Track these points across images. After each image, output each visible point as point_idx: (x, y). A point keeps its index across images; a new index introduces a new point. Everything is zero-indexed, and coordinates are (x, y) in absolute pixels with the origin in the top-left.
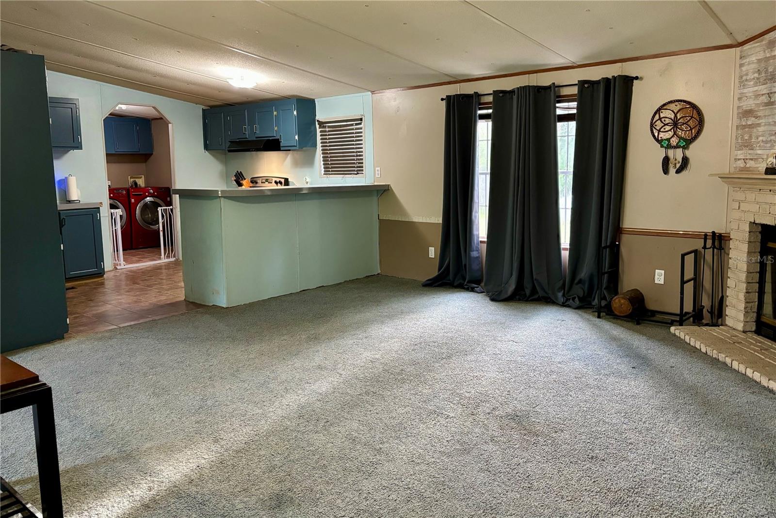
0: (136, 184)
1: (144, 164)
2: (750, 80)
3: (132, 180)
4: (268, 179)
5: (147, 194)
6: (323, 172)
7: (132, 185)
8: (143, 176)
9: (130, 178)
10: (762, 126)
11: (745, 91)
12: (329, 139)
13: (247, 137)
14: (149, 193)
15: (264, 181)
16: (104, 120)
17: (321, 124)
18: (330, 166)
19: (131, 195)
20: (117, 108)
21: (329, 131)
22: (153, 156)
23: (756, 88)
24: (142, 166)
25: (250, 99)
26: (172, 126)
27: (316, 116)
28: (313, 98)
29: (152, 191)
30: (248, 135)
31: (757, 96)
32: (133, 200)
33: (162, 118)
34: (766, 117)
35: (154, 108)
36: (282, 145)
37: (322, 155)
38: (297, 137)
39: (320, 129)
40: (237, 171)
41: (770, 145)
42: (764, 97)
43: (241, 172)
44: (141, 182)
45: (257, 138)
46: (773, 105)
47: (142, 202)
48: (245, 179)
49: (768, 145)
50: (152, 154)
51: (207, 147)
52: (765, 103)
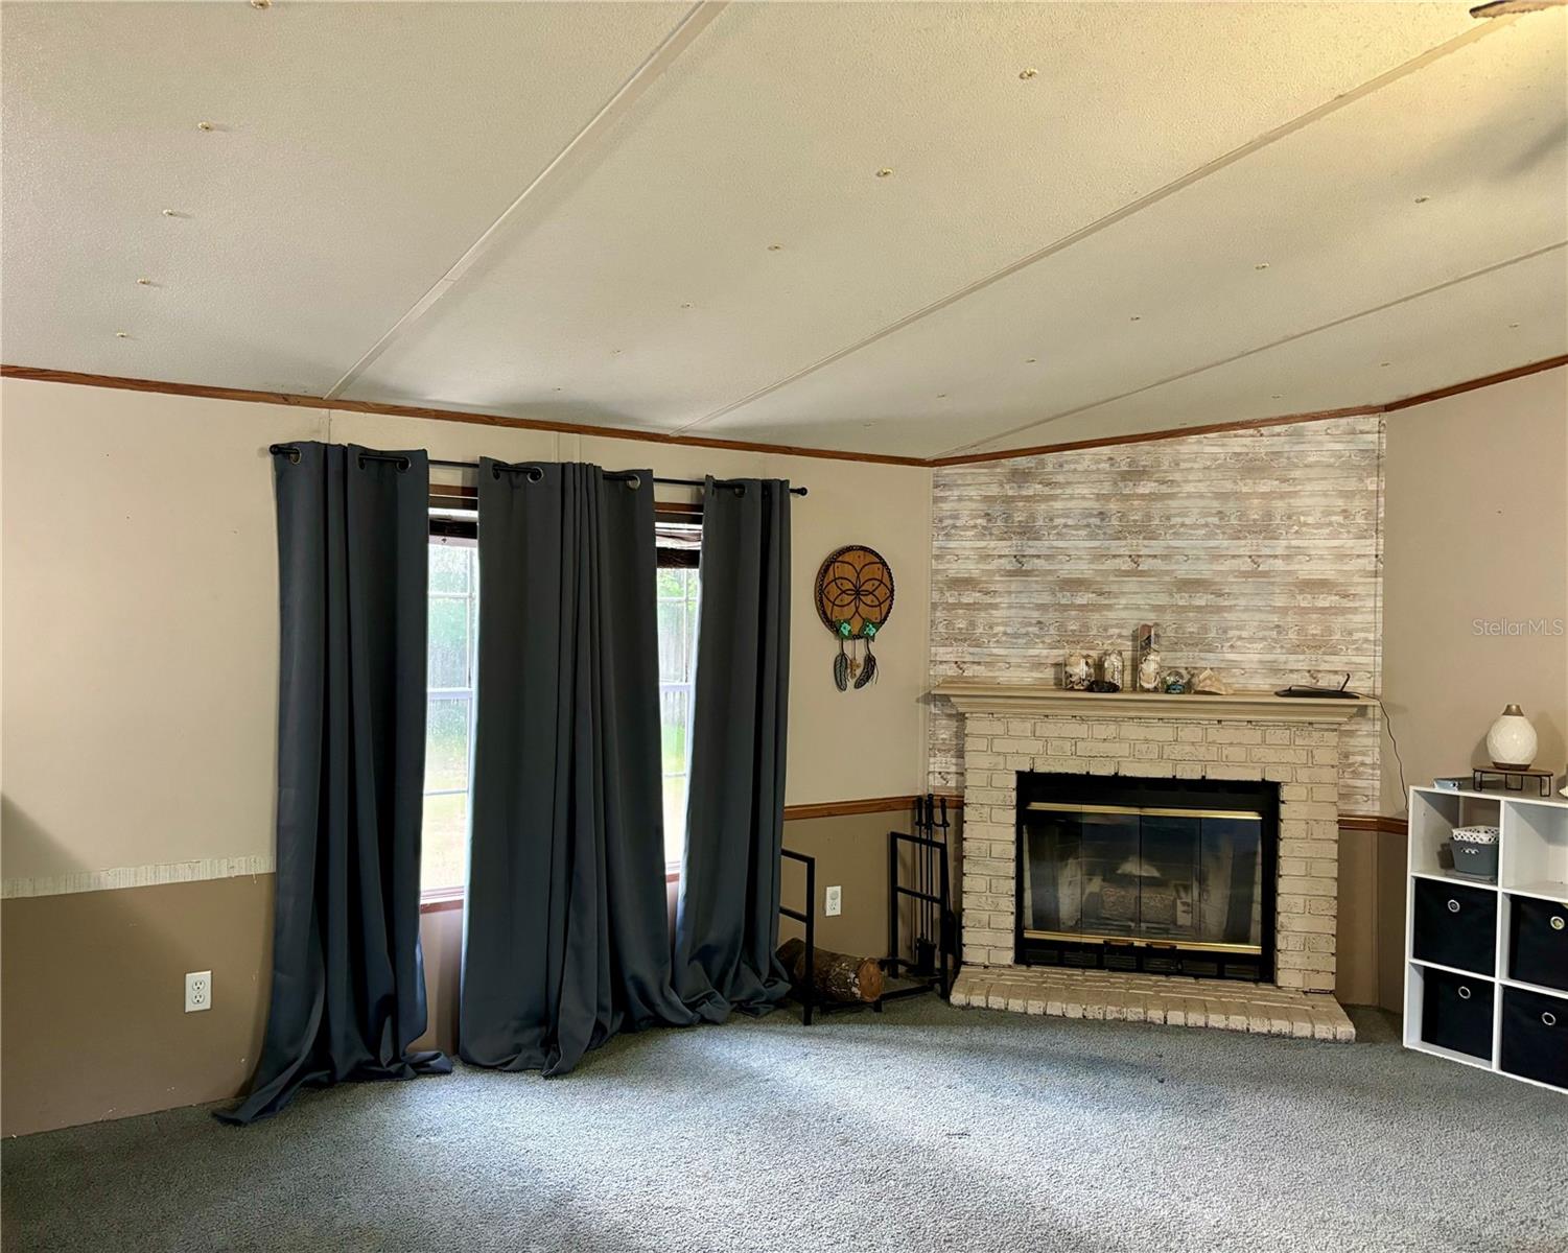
2: (965, 528)
10: (1003, 608)
11: (952, 544)
23: (982, 544)
31: (985, 557)
34: (1013, 595)
41: (1024, 641)
42: (1002, 561)
46: (1027, 576)
49: (1021, 641)
52: (1009, 571)
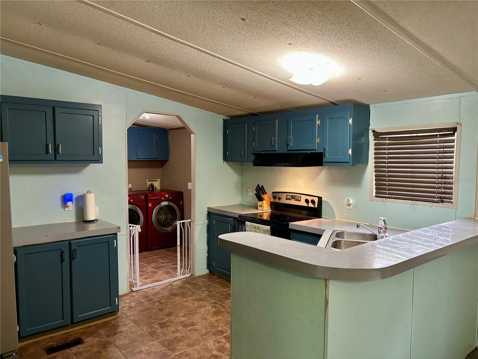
0: (152, 186)
1: (161, 168)
3: (150, 183)
4: (295, 196)
5: (163, 198)
6: (374, 194)
7: (149, 188)
8: (159, 179)
9: (148, 182)
12: (389, 153)
13: (277, 150)
14: (165, 198)
15: (289, 197)
16: (127, 129)
17: (377, 135)
18: (387, 187)
19: (149, 200)
20: (141, 118)
21: (389, 144)
22: (168, 162)
24: (158, 171)
25: (283, 107)
26: (195, 137)
27: (369, 125)
28: (368, 103)
29: (167, 196)
30: (278, 148)
32: (150, 205)
33: (184, 128)
35: (178, 117)
36: (325, 160)
37: (374, 173)
38: (350, 152)
39: (375, 142)
40: (258, 185)
43: (262, 186)
44: (157, 185)
45: (288, 151)
47: (158, 206)
48: (266, 193)
50: (168, 160)
51: (226, 158)
